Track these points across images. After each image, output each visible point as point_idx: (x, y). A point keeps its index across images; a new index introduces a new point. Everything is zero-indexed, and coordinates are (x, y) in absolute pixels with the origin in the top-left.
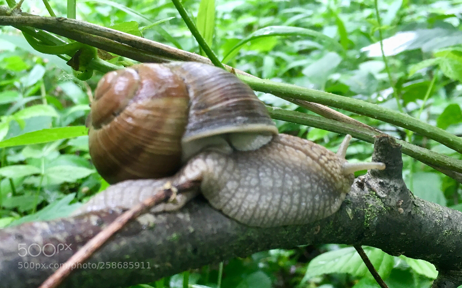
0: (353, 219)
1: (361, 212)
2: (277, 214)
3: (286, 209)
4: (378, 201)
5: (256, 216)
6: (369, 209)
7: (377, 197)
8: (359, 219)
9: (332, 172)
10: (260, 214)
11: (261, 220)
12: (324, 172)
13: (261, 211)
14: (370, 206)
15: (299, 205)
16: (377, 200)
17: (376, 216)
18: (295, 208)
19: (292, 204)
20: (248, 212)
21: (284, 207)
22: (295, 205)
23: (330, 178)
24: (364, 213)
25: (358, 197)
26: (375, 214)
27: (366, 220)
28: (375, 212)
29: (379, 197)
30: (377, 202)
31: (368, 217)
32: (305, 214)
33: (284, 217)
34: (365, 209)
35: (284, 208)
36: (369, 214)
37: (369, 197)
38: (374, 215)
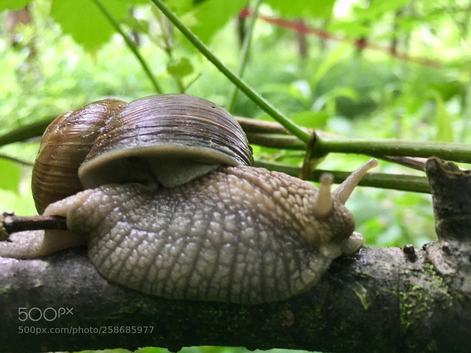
0: (369, 308)
1: (391, 297)
2: (188, 277)
3: (205, 271)
4: (437, 281)
5: (151, 278)
6: (410, 293)
7: (434, 273)
8: (385, 310)
9: (293, 210)
10: (157, 275)
11: (160, 285)
12: (280, 211)
13: (158, 269)
14: (414, 288)
15: (233, 266)
16: (434, 280)
17: (429, 308)
18: (224, 271)
19: (217, 262)
20: (136, 271)
21: (202, 266)
22: (224, 265)
23: (290, 222)
24: (398, 301)
25: (392, 271)
26: (425, 304)
27: (404, 314)
28: (427, 302)
29: (438, 274)
30: (433, 282)
31: (407, 309)
32: (246, 283)
33: (205, 284)
34: (401, 293)
35: (201, 269)
36: (410, 303)
37: (420, 274)
38: (423, 306)
